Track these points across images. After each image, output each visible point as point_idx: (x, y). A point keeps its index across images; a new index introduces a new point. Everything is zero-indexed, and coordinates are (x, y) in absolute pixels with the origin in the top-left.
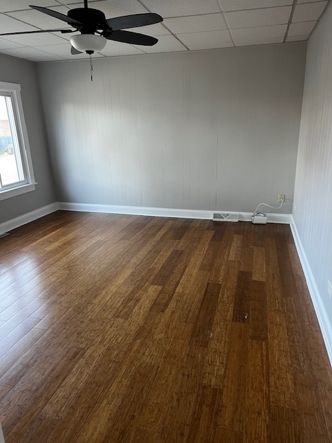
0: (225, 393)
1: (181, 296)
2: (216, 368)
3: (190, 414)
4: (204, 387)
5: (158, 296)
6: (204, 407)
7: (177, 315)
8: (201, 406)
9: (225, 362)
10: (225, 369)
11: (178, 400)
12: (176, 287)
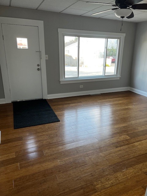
0: (96, 194)
1: (133, 146)
2: (107, 183)
3: (76, 187)
4: (92, 185)
5: (123, 141)
6: (82, 190)
7: (120, 152)
8: (82, 188)
9: (113, 184)
10: (110, 187)
11: (78, 179)
12: (136, 142)
